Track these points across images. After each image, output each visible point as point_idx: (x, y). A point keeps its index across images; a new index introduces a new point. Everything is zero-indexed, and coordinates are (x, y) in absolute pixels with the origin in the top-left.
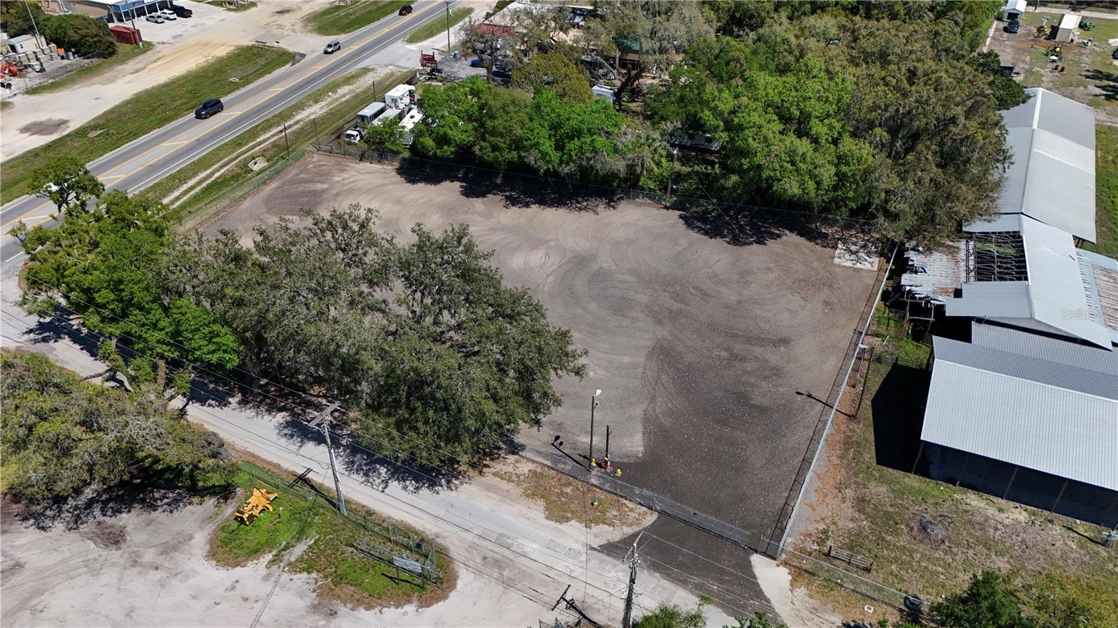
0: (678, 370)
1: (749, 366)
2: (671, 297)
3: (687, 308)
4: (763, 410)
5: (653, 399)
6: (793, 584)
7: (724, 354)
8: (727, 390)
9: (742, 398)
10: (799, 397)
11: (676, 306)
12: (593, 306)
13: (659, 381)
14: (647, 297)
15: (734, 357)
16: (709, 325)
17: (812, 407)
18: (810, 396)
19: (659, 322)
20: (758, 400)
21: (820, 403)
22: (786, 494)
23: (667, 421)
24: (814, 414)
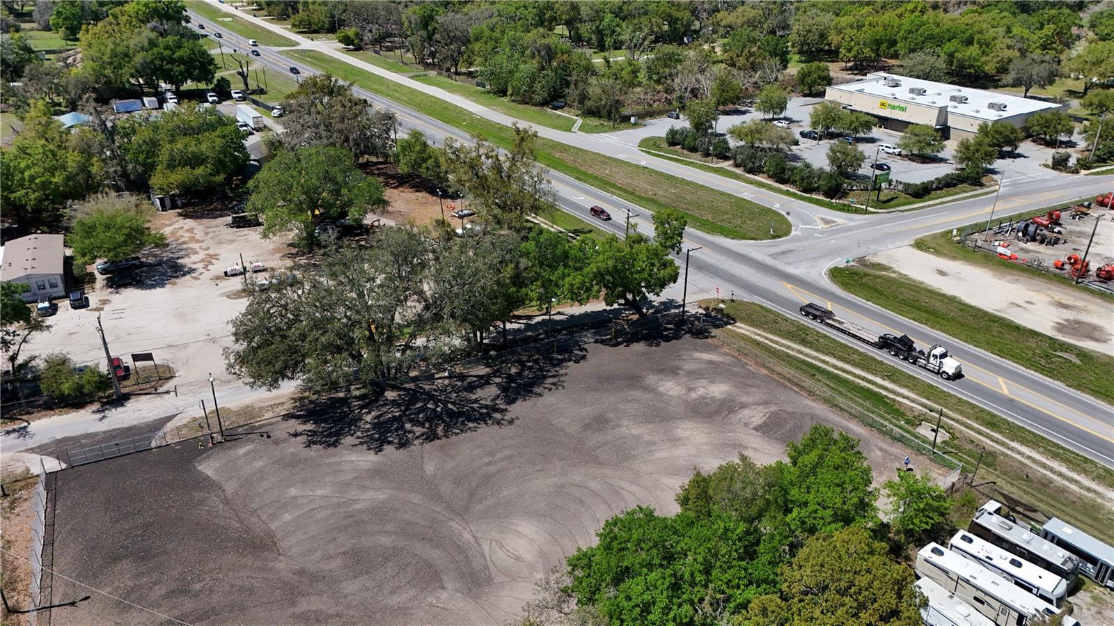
0: (230, 540)
1: (159, 591)
2: (321, 611)
3: (290, 611)
4: (116, 559)
5: (226, 502)
6: (28, 470)
7: (197, 586)
8: (165, 552)
9: (144, 557)
10: (84, 595)
11: (304, 605)
12: (386, 541)
13: (236, 519)
14: (347, 591)
15: (183, 590)
16: (243, 609)
17: (65, 594)
18: (73, 604)
19: (301, 573)
20: (126, 565)
21: (58, 604)
22: (57, 512)
23: (197, 495)
24: (60, 589)
